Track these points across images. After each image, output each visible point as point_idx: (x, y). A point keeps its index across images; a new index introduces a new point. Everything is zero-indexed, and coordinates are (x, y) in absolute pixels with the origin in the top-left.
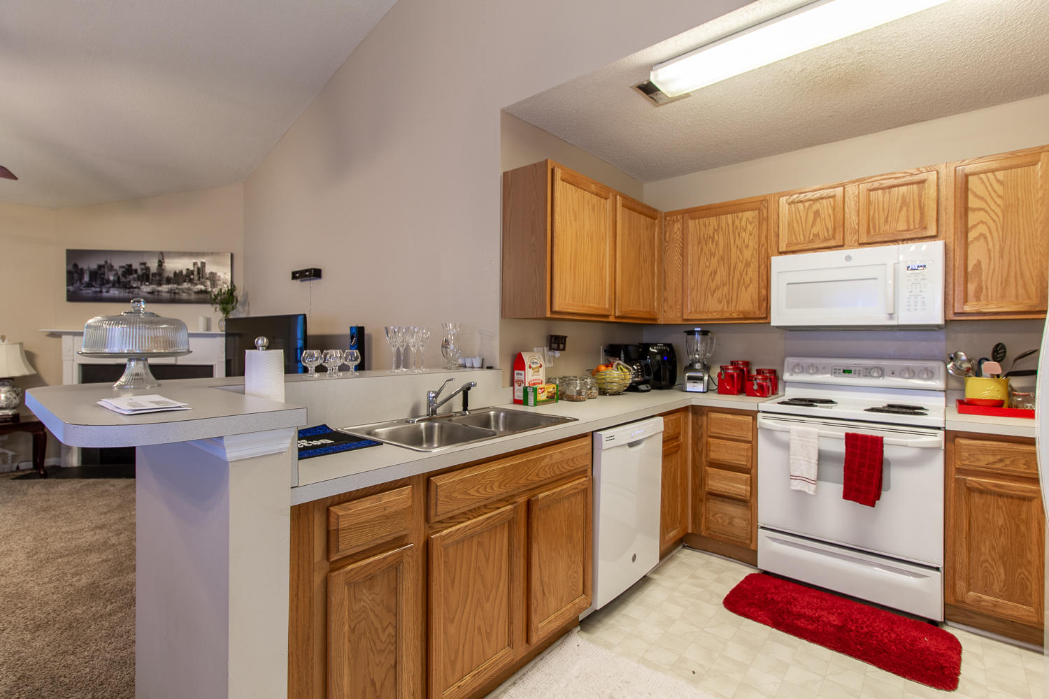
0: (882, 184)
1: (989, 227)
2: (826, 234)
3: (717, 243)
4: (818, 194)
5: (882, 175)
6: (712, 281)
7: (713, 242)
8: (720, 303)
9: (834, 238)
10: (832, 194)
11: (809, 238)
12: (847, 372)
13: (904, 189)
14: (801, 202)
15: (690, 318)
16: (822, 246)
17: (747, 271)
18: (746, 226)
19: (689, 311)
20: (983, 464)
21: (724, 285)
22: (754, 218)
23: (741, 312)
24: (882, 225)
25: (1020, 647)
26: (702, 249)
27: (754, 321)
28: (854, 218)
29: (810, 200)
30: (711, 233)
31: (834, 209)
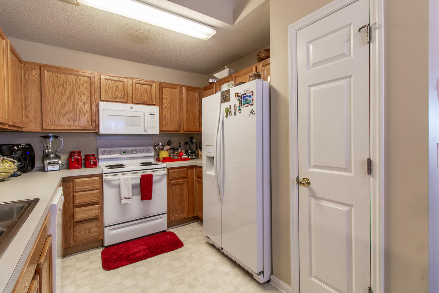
0: (140, 82)
1: (167, 104)
2: (121, 96)
3: (65, 88)
4: (117, 79)
5: (139, 79)
6: (63, 109)
7: (63, 87)
8: (69, 121)
9: (124, 98)
10: (123, 80)
11: (114, 96)
12: (124, 152)
13: (146, 86)
14: (110, 80)
15: (47, 128)
16: (120, 101)
17: (84, 106)
18: (83, 84)
19: (47, 124)
20: (175, 176)
21: (71, 112)
22: (87, 81)
23: (82, 126)
24: (140, 98)
25: (182, 226)
26: (55, 90)
27: (88, 131)
28: (131, 92)
29: (114, 80)
30: (61, 82)
31: (124, 87)
